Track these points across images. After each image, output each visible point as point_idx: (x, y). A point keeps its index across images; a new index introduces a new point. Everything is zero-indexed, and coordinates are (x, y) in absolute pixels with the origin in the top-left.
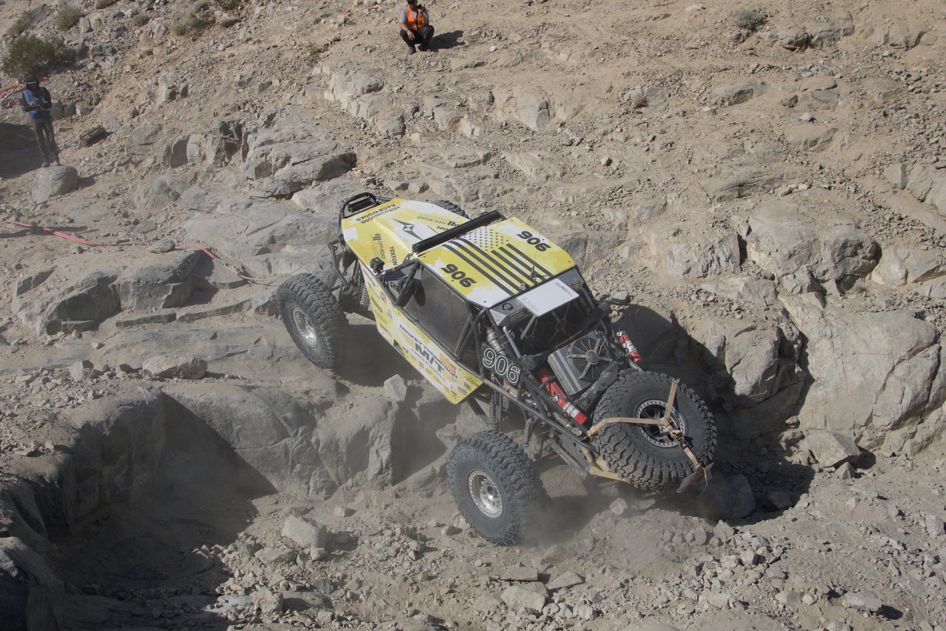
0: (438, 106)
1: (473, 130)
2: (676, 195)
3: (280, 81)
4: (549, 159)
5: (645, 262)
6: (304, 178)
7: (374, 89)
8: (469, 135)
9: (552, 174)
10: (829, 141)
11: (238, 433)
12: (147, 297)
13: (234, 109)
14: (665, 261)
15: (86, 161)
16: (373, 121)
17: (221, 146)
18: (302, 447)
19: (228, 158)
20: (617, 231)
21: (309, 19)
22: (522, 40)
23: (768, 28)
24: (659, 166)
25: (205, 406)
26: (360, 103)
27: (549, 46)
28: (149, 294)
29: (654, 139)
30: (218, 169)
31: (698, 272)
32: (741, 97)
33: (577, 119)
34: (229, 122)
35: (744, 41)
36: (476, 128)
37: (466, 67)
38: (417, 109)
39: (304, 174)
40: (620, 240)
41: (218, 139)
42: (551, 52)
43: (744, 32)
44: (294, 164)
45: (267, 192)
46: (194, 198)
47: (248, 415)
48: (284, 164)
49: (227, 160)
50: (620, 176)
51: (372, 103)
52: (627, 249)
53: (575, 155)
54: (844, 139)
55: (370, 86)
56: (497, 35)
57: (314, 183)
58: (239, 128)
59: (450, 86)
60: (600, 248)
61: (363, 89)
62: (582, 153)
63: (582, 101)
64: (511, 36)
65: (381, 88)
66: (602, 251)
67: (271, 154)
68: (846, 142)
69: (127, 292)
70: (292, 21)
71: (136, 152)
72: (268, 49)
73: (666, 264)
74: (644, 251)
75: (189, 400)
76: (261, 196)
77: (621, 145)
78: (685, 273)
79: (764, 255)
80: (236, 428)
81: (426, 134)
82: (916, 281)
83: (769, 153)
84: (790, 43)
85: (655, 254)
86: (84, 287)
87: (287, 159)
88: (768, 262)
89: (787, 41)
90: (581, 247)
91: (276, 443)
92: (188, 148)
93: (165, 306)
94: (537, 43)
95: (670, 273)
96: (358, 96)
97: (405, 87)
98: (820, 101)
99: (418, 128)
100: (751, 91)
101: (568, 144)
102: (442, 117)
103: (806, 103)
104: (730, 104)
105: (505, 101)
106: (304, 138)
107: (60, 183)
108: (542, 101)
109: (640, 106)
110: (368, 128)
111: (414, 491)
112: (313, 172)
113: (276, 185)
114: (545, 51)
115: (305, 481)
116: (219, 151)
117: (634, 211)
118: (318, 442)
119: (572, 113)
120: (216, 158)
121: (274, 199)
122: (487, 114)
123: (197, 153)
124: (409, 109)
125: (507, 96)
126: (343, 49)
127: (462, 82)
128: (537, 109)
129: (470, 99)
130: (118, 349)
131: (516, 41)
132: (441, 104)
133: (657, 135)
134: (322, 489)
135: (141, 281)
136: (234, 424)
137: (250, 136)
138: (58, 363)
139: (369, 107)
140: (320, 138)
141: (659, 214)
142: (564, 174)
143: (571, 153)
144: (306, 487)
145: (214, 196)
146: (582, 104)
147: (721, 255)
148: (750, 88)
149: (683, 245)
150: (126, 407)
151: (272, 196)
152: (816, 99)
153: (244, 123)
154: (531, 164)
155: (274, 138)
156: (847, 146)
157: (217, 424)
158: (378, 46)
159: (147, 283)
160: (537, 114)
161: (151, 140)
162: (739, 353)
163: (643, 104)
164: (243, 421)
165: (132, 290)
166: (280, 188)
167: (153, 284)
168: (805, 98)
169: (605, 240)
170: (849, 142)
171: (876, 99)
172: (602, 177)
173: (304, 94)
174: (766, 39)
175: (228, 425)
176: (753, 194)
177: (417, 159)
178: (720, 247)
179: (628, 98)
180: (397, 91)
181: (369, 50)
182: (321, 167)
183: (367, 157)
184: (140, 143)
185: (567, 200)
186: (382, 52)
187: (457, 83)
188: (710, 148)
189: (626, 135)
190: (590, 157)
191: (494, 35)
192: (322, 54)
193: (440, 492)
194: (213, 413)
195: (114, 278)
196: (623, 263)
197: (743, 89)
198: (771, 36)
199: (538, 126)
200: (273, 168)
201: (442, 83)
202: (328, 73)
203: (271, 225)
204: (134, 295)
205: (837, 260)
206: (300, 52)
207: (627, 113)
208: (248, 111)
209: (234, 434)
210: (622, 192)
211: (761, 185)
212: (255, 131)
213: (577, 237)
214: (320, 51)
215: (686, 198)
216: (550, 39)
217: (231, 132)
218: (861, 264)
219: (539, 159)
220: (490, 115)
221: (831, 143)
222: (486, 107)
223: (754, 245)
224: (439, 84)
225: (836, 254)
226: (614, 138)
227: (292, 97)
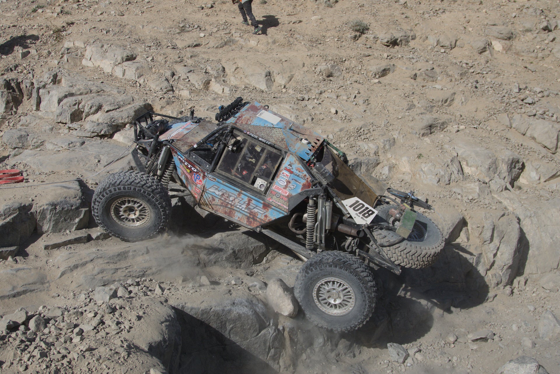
0: (189, 72)
1: (223, 89)
2: (397, 132)
3: (37, 51)
4: (297, 109)
5: (401, 176)
6: (120, 121)
7: (131, 58)
8: (220, 92)
9: (306, 119)
10: (453, 100)
11: (230, 330)
12: (62, 222)
13: (7, 70)
14: (419, 174)
16: (144, 81)
17: (8, 99)
18: (276, 336)
19: (15, 107)
20: (375, 156)
21: (26, 9)
22: (218, 30)
23: (371, 32)
24: (369, 114)
25: (206, 312)
26: (124, 68)
27: (239, 36)
28: (64, 219)
29: (355, 97)
30: (10, 117)
31: (445, 181)
32: (384, 72)
33: (293, 83)
34: (10, 80)
35: (358, 40)
36: (225, 88)
37: (189, 47)
38: (173, 75)
39: (121, 118)
40: (378, 162)
41: (6, 93)
42: (242, 40)
43: (358, 34)
44: (107, 111)
45: (93, 132)
46: (18, 138)
47: (239, 315)
48: (97, 111)
49: (15, 110)
50: (350, 121)
51: (137, 69)
52: (386, 169)
53: (310, 107)
54: (462, 99)
55: (128, 56)
56: (198, 27)
57: (127, 126)
58: (18, 84)
59: (188, 58)
60: (369, 168)
61: (122, 58)
62: (315, 106)
63: (291, 72)
64: (207, 27)
65: (135, 58)
66: (369, 170)
67: (83, 103)
68: (464, 101)
69: (44, 218)
70: (9, 10)
72: (9, 27)
73: (420, 177)
74: (396, 169)
75: (192, 309)
76: (87, 136)
77: (337, 101)
78: (437, 183)
79: (473, 169)
80: (229, 327)
81: (191, 92)
82: (545, 181)
83: (429, 107)
84: (387, 42)
85: (409, 171)
86: (7, 216)
87: (100, 108)
88: (477, 173)
89: (386, 40)
90: (359, 168)
91: (258, 334)
93: (78, 228)
94: (230, 33)
95: (425, 182)
96: (119, 63)
97: (154, 58)
98: (429, 76)
99: (182, 87)
100: (389, 69)
101: (301, 99)
102: (197, 80)
103: (422, 77)
104: (379, 77)
105: (234, 70)
106: (98, 92)
108: (266, 71)
109: (329, 76)
110: (142, 86)
111: (345, 354)
112: (128, 117)
113: (101, 127)
114: (237, 39)
115: (277, 361)
116: (8, 103)
117: (380, 142)
118: (284, 329)
119: (288, 79)
120: (6, 108)
121: (99, 138)
122: (224, 79)
124: (168, 74)
125: (234, 67)
126: (81, 30)
127: (195, 56)
128: (264, 76)
129: (209, 68)
130: (72, 270)
131: (215, 31)
132: (191, 71)
133: (356, 95)
134: (289, 366)
135: (58, 207)
136: (227, 324)
137: (41, 91)
138: (23, 289)
139: (136, 71)
140: (112, 92)
141: (394, 145)
142: (313, 119)
143: (306, 106)
144: (278, 366)
145: (36, 137)
146: (292, 73)
147: (454, 169)
148: (388, 67)
149: (430, 164)
150: (165, 323)
151: (98, 136)
152: (427, 75)
153: (22, 82)
154: (287, 112)
155: (74, 92)
156: (464, 103)
157: (214, 325)
158: (111, 29)
159: (63, 209)
160: (265, 79)
162: (503, 231)
163: (330, 75)
164: (234, 321)
165: (48, 217)
166: (105, 129)
167: (68, 209)
168: (421, 74)
169: (370, 163)
170: (465, 101)
171: (456, 76)
172: (339, 121)
173: (68, 61)
174: (371, 39)
175: (223, 325)
176: (436, 131)
177: (201, 108)
178: (452, 164)
179: (320, 71)
180: (151, 60)
181: (105, 32)
182: (133, 113)
183: (160, 107)
185: (328, 136)
186: (116, 34)
187: (191, 57)
188: (396, 103)
189: (337, 94)
190: (320, 108)
191: (196, 26)
192: (63, 33)
193: (359, 352)
194: (212, 317)
195: (31, 206)
196: (386, 178)
197: (385, 68)
198: (374, 37)
199: (267, 87)
200: (84, 114)
201: (181, 56)
202: (83, 46)
203: (123, 157)
204: (50, 220)
205: (509, 170)
206: (42, 30)
207: (324, 81)
208: (21, 72)
209: (227, 332)
210: (364, 131)
211: (439, 126)
212: (44, 87)
213: (357, 161)
214: (59, 31)
215: (404, 135)
216: (237, 31)
217: (12, 88)
218: (517, 172)
219: (291, 109)
220: (226, 79)
221: (454, 101)
222: (222, 74)
223: (465, 163)
224: (179, 57)
225: (509, 167)
226: (329, 96)
227: (59, 62)
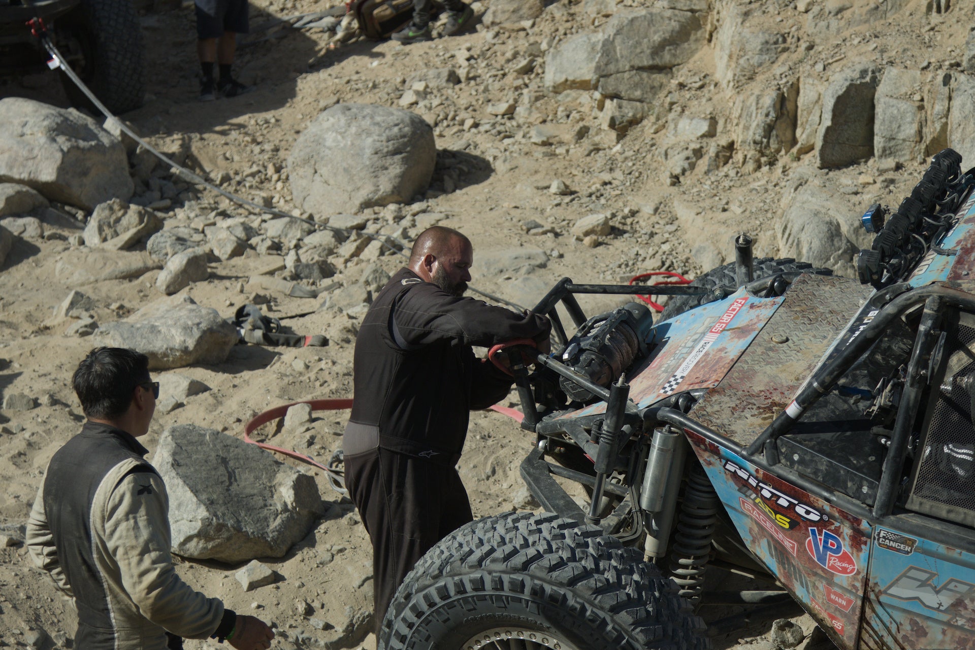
15: (417, 93)
71: (623, 90)
92: (879, 110)
107: (396, 168)
123: (910, 130)
161: (666, 57)
184: (637, 63)
